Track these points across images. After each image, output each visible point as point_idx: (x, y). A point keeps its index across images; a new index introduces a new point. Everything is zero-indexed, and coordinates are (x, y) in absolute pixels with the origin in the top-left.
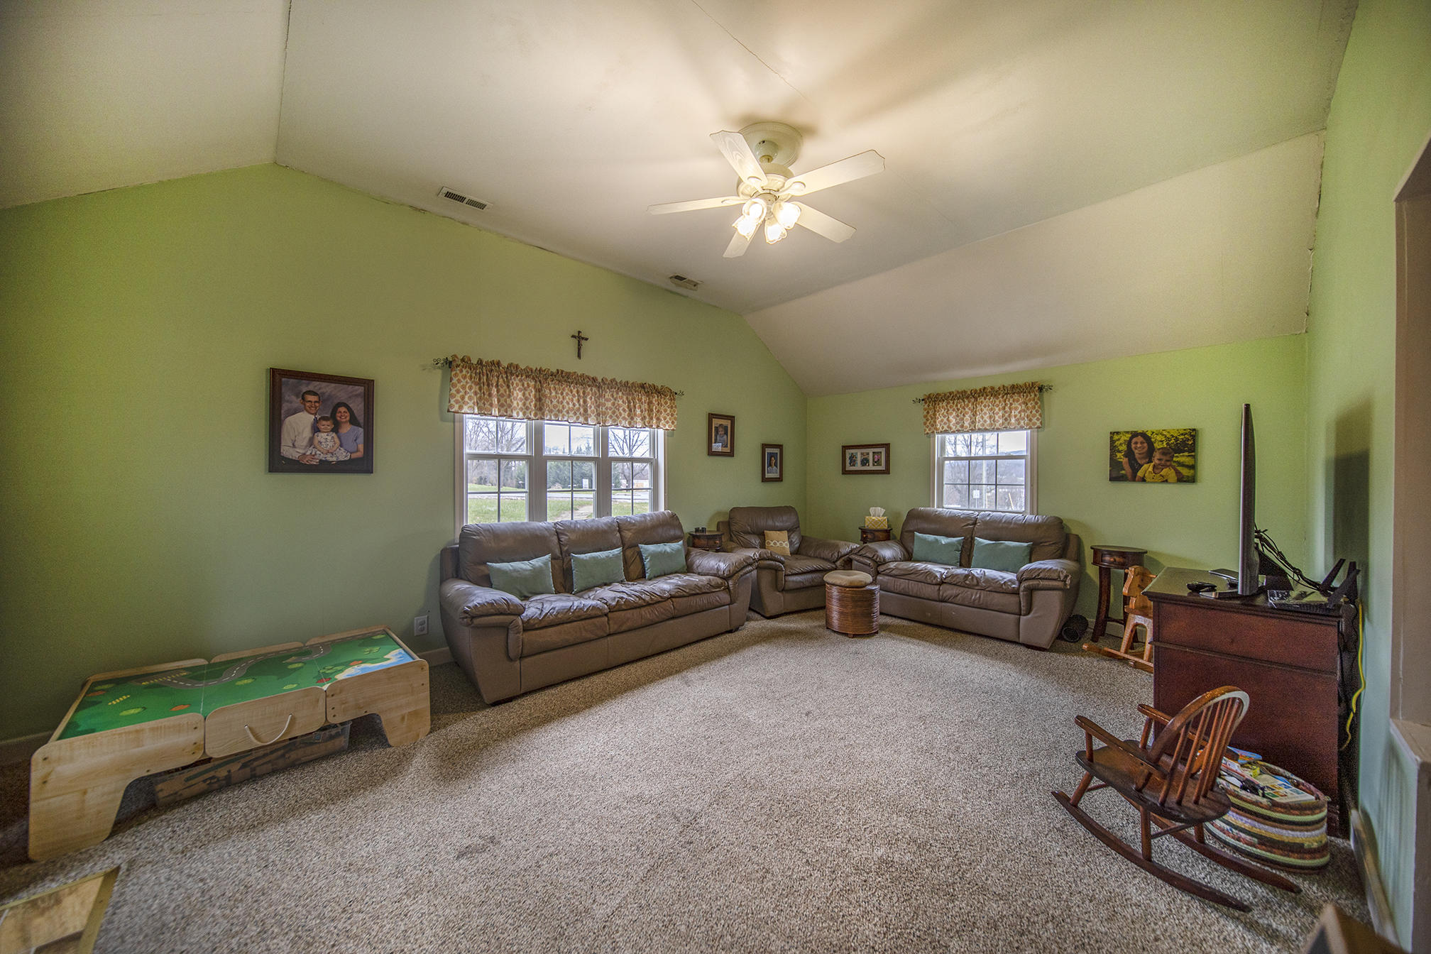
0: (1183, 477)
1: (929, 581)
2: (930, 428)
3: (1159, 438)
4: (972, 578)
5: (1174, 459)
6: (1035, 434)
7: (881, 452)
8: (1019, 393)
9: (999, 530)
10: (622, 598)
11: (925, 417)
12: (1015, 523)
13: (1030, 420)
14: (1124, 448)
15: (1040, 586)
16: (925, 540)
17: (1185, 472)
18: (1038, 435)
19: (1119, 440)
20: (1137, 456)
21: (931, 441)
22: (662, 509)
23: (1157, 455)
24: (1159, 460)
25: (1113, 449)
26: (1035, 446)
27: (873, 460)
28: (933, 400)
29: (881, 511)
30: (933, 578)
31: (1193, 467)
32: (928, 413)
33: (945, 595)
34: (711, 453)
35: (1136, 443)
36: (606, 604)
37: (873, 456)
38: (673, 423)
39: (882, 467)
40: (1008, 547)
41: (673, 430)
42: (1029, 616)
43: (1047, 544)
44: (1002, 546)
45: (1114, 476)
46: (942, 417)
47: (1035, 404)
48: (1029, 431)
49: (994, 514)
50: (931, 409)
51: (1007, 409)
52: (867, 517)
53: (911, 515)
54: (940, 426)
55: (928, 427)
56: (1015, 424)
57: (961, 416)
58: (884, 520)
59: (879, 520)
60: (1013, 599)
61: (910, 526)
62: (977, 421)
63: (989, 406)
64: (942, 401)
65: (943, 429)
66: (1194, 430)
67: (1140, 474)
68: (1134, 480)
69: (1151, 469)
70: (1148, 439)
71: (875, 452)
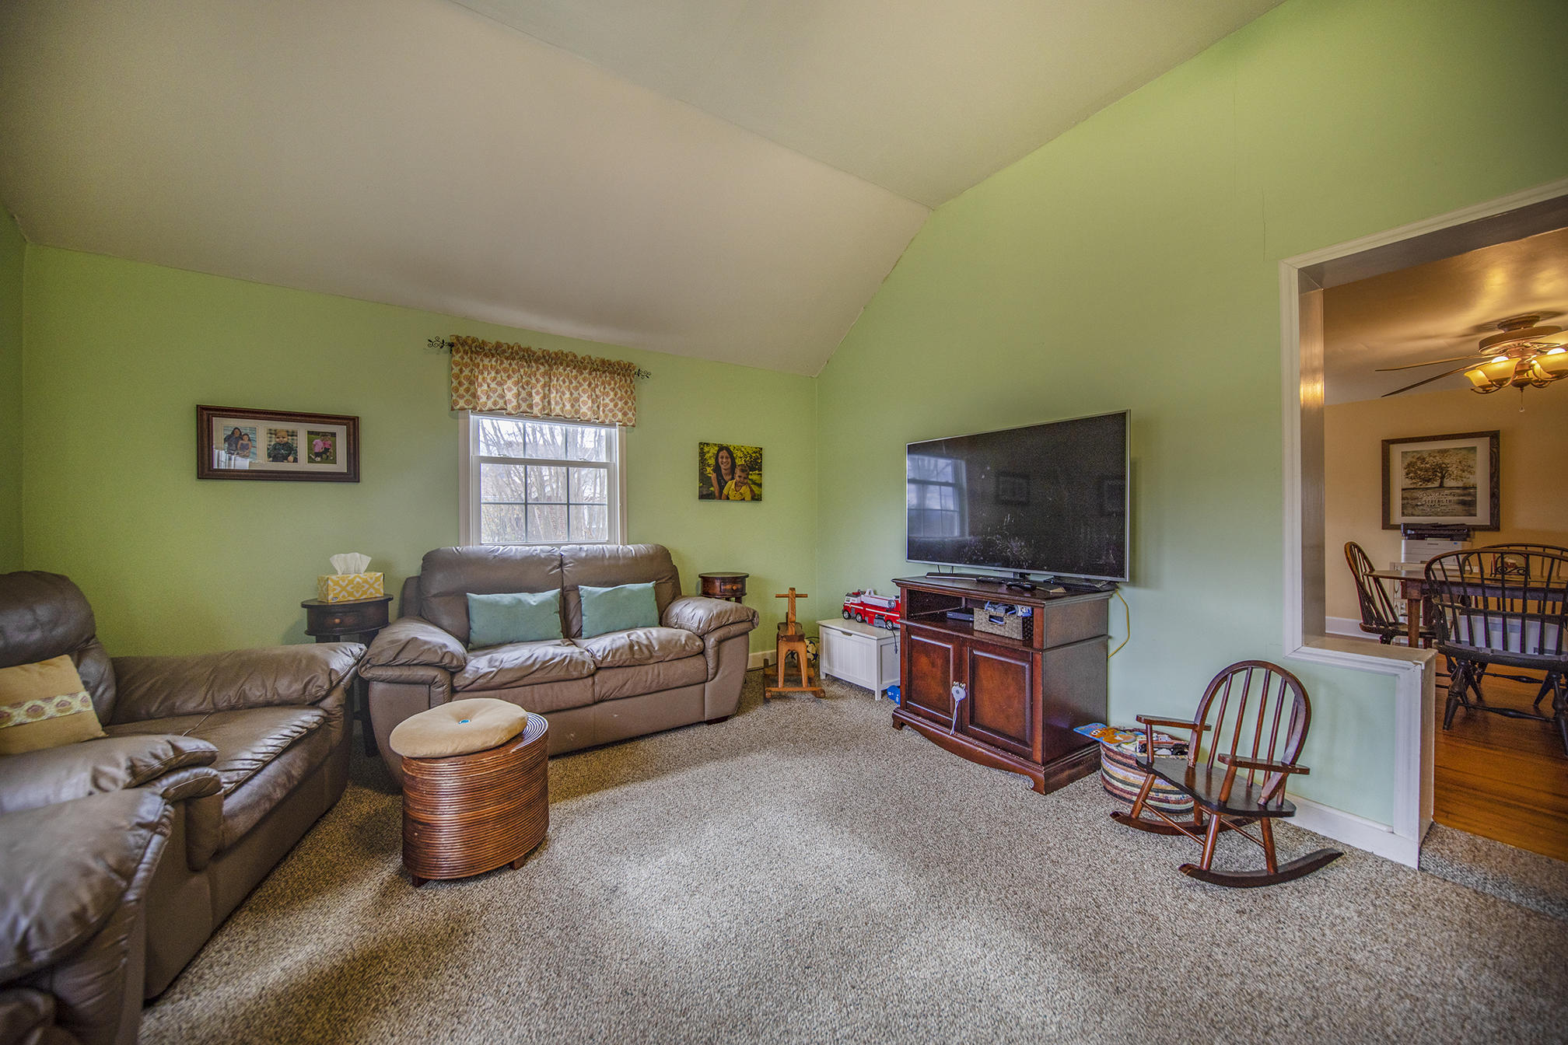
0: (754, 495)
1: (575, 674)
4: (640, 648)
5: (750, 477)
6: (624, 433)
7: (334, 435)
8: (611, 373)
9: (607, 571)
11: (455, 376)
12: (624, 557)
13: (625, 414)
14: (712, 462)
15: (732, 633)
16: (495, 605)
17: (755, 488)
18: (627, 436)
19: (708, 452)
20: (723, 471)
21: (461, 427)
23: (738, 472)
24: (739, 477)
25: (703, 462)
26: (627, 452)
27: (310, 449)
28: (469, 349)
29: (360, 561)
30: (580, 668)
31: (760, 485)
32: (461, 371)
33: (604, 689)
35: (722, 457)
37: (310, 442)
39: (340, 467)
40: (632, 591)
42: (717, 679)
43: (664, 580)
44: (625, 593)
45: (705, 493)
46: (493, 385)
47: (629, 393)
48: (615, 432)
49: (585, 547)
50: (466, 365)
51: (598, 392)
52: (334, 577)
53: (431, 561)
54: (484, 399)
55: (462, 397)
56: (606, 416)
57: (528, 389)
58: (377, 579)
59: (366, 581)
60: (697, 663)
61: (439, 582)
62: (553, 403)
63: (571, 383)
64: (486, 355)
65: (490, 404)
66: (761, 449)
67: (725, 492)
68: (720, 498)
69: (733, 487)
70: (730, 453)
71: (318, 434)
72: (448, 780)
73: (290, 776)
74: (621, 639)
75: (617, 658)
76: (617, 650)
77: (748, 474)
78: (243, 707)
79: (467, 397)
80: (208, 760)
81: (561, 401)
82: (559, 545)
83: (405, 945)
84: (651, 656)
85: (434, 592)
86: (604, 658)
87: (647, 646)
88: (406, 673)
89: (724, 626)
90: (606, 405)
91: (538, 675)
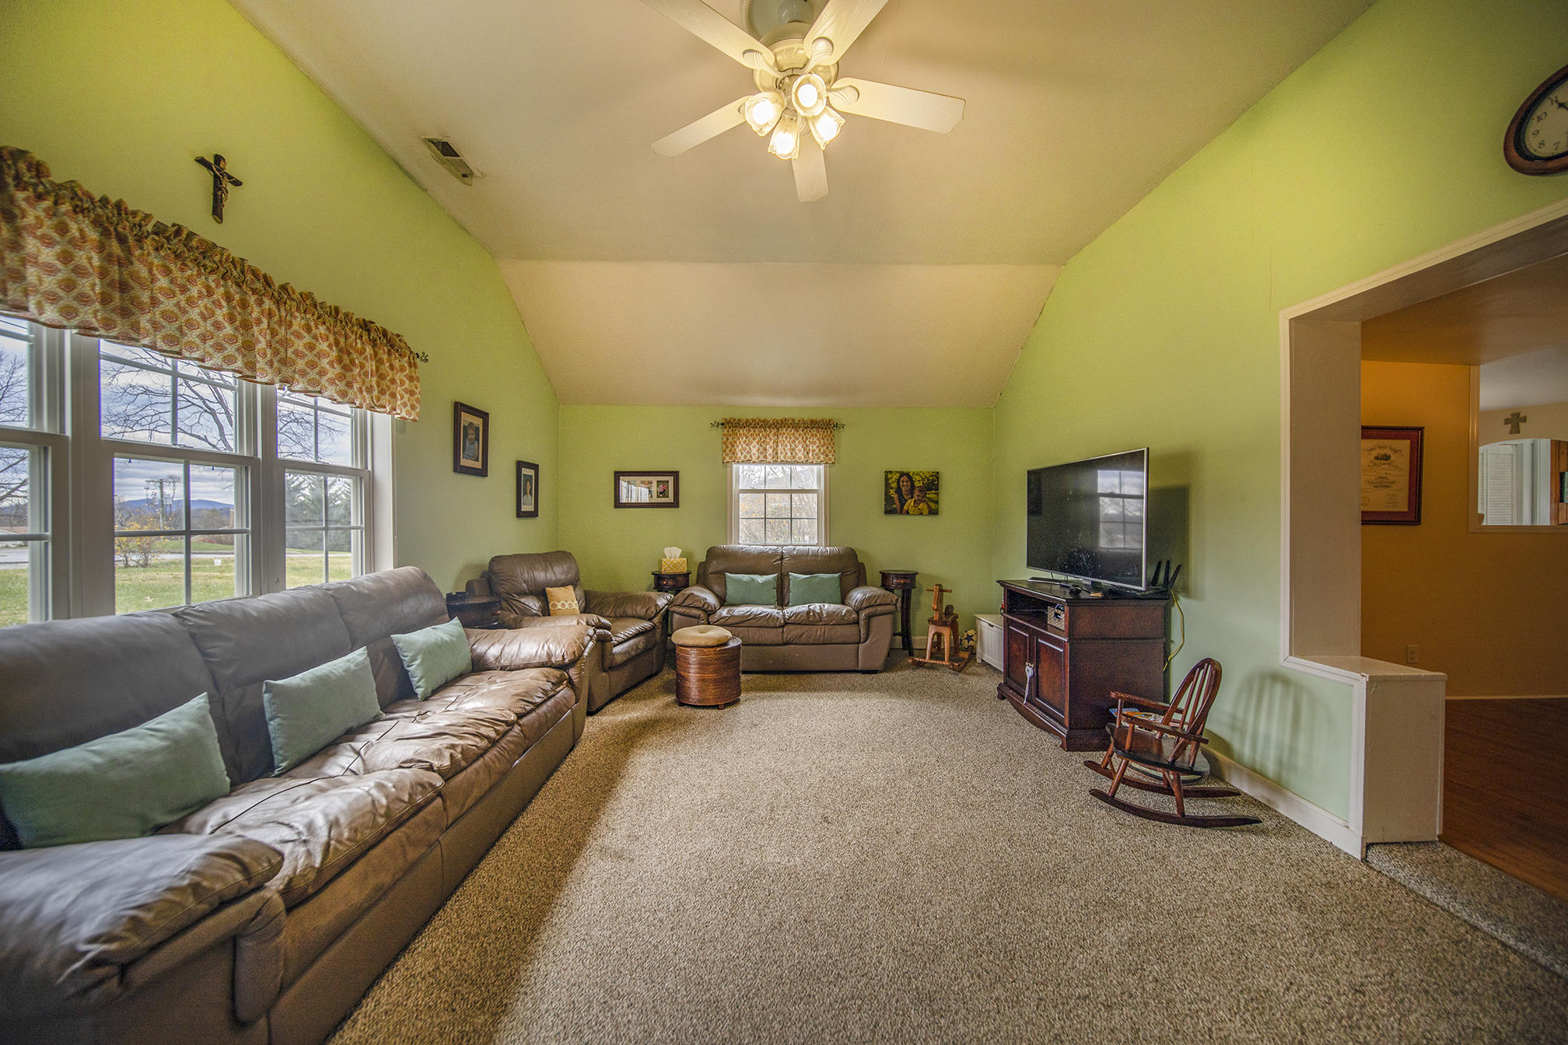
0: (932, 510)
1: (772, 624)
2: (728, 455)
3: (918, 478)
4: (813, 615)
5: (928, 496)
6: (828, 469)
7: (668, 482)
8: (817, 428)
9: (809, 564)
10: (453, 746)
11: (725, 443)
12: (822, 556)
13: (827, 455)
14: (894, 485)
15: (879, 612)
16: (739, 581)
17: (933, 505)
18: (830, 470)
19: (891, 478)
20: (904, 492)
21: (728, 472)
22: (387, 565)
23: (917, 492)
24: (918, 496)
25: (887, 485)
26: (830, 481)
27: (657, 490)
28: (732, 426)
29: (677, 551)
30: (775, 621)
31: (937, 502)
32: (727, 439)
33: (789, 637)
34: (458, 469)
35: (903, 482)
36: (431, 768)
37: (658, 486)
38: (413, 407)
39: (670, 499)
40: (823, 578)
41: (414, 420)
42: (868, 642)
43: (849, 573)
44: (818, 579)
45: (888, 509)
46: (744, 446)
47: (830, 440)
48: (822, 467)
49: (797, 548)
50: (730, 435)
51: (808, 443)
52: (664, 560)
53: (712, 553)
54: (739, 455)
55: (727, 455)
56: (814, 458)
57: (764, 446)
58: (684, 562)
59: (678, 562)
60: (853, 629)
61: (714, 566)
62: (779, 452)
63: (790, 438)
64: (741, 428)
65: (742, 458)
66: (938, 473)
67: (905, 508)
68: (901, 513)
69: (912, 504)
70: (910, 478)
71: (661, 482)
72: (693, 657)
73: (638, 648)
74: (804, 608)
75: (798, 618)
76: (799, 613)
77: (926, 494)
78: (624, 616)
79: (731, 455)
80: (608, 628)
81: (784, 450)
82: (783, 546)
83: (669, 720)
84: (821, 620)
85: (710, 571)
86: (790, 617)
87: (818, 613)
88: (687, 611)
89: (872, 606)
90: (813, 451)
91: (752, 621)
